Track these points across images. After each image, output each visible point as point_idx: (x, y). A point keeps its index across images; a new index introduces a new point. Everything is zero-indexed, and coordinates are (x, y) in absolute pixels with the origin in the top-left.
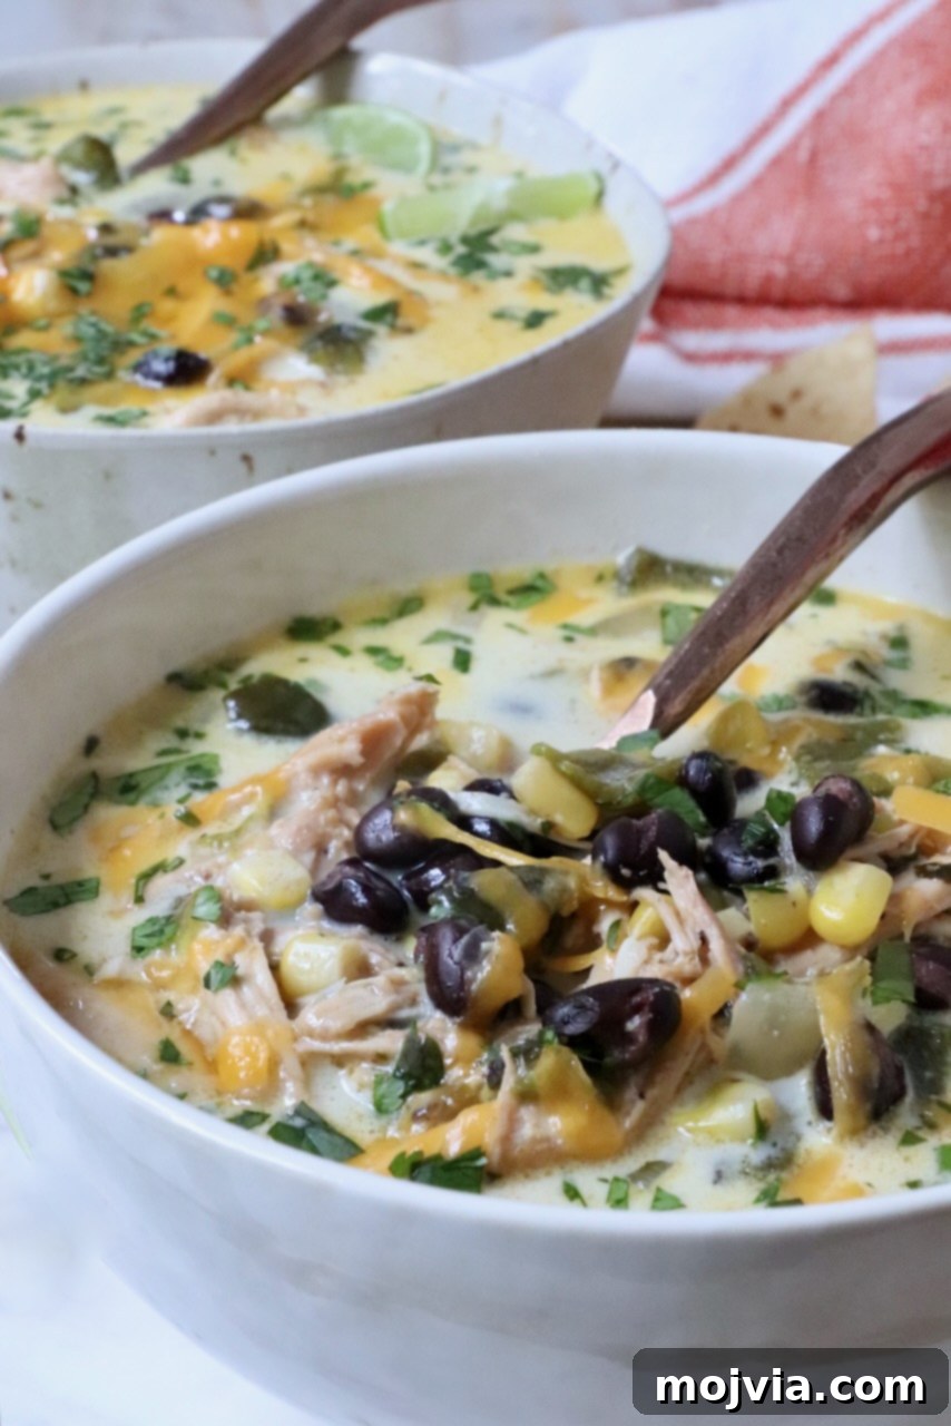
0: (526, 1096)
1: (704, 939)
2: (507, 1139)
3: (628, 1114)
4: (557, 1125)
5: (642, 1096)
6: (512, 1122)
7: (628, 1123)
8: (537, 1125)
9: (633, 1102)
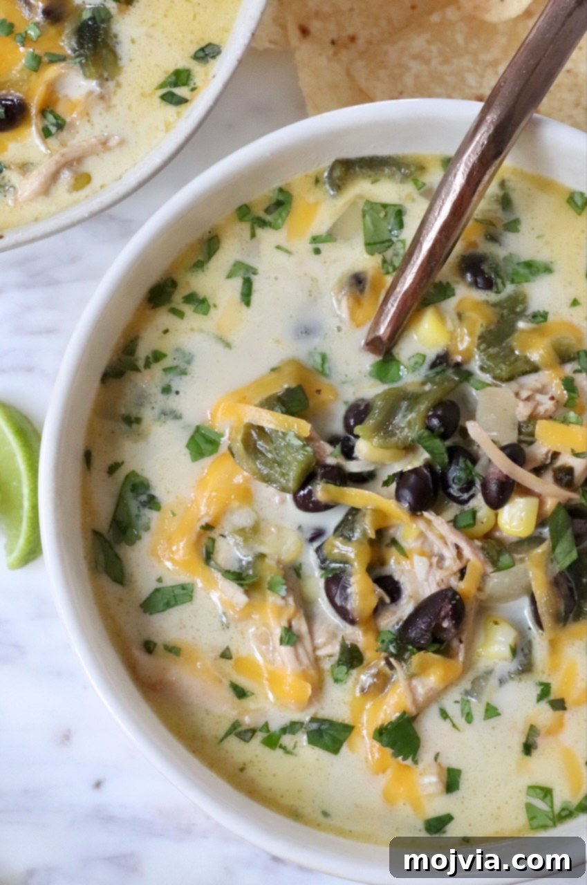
0: (411, 677)
1: (457, 547)
2: (415, 701)
3: (457, 654)
4: (432, 680)
5: (461, 642)
6: (412, 691)
7: (461, 657)
8: (424, 686)
9: (458, 647)
